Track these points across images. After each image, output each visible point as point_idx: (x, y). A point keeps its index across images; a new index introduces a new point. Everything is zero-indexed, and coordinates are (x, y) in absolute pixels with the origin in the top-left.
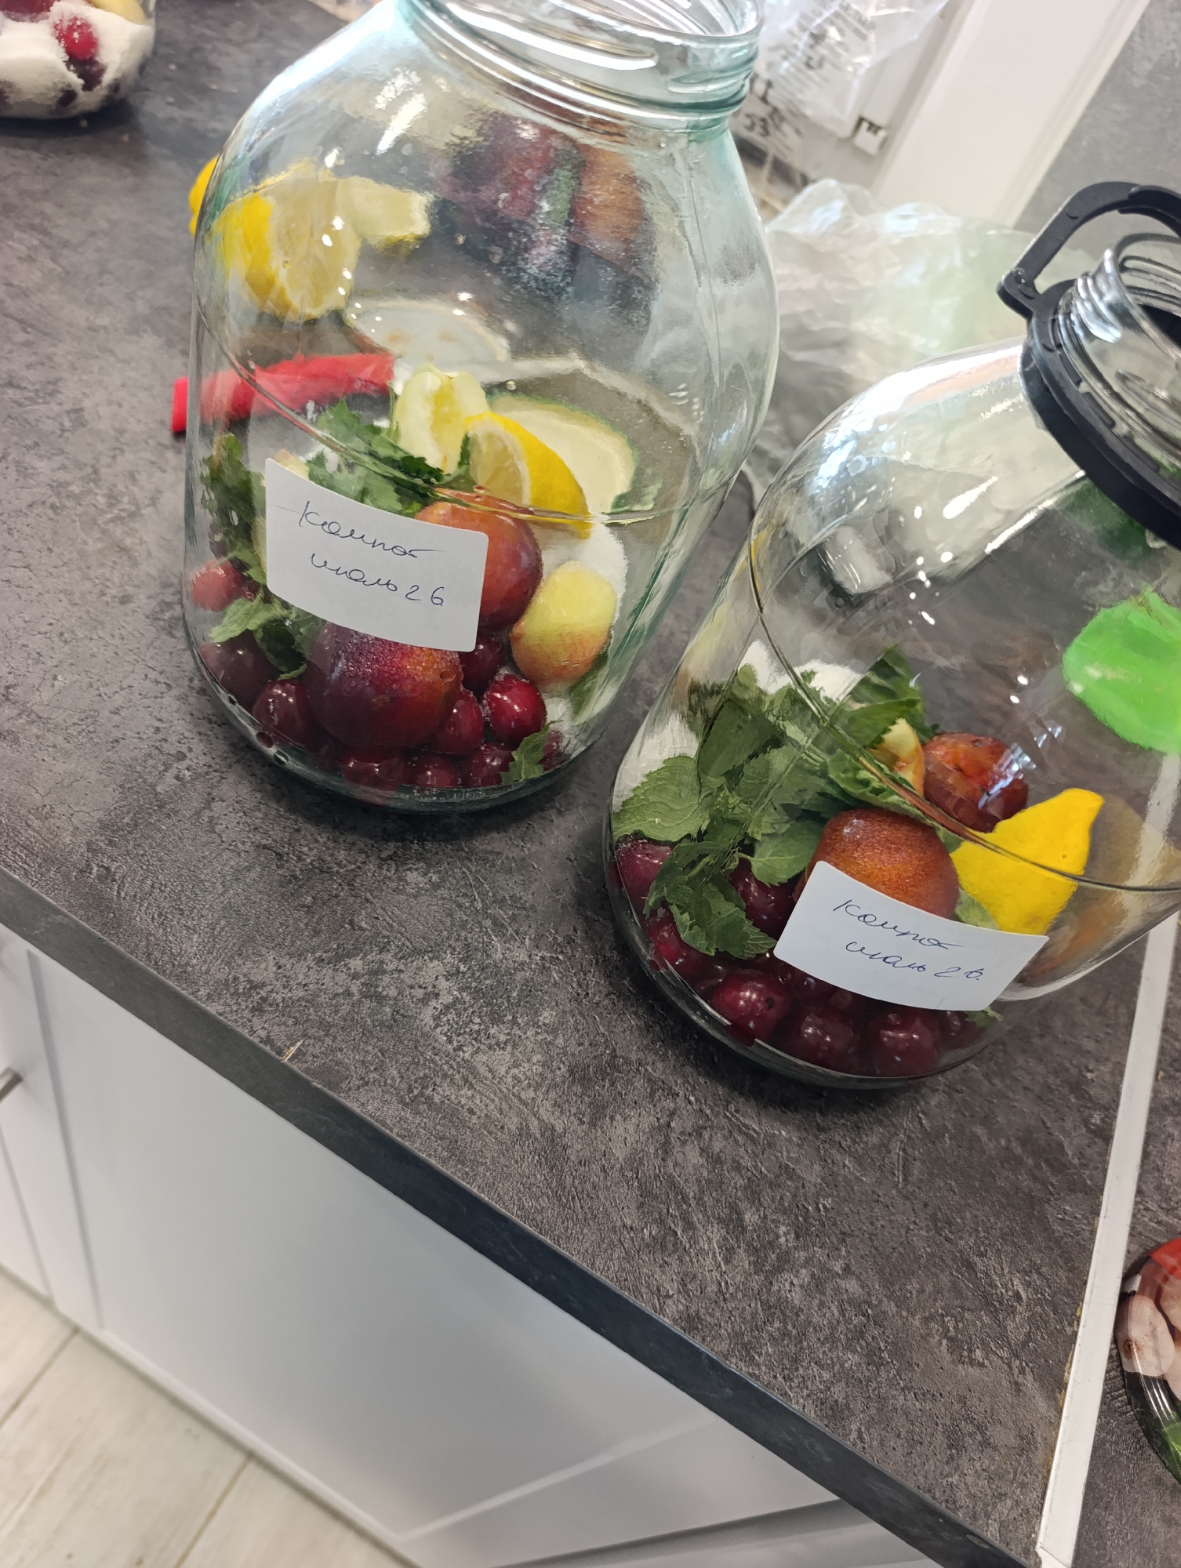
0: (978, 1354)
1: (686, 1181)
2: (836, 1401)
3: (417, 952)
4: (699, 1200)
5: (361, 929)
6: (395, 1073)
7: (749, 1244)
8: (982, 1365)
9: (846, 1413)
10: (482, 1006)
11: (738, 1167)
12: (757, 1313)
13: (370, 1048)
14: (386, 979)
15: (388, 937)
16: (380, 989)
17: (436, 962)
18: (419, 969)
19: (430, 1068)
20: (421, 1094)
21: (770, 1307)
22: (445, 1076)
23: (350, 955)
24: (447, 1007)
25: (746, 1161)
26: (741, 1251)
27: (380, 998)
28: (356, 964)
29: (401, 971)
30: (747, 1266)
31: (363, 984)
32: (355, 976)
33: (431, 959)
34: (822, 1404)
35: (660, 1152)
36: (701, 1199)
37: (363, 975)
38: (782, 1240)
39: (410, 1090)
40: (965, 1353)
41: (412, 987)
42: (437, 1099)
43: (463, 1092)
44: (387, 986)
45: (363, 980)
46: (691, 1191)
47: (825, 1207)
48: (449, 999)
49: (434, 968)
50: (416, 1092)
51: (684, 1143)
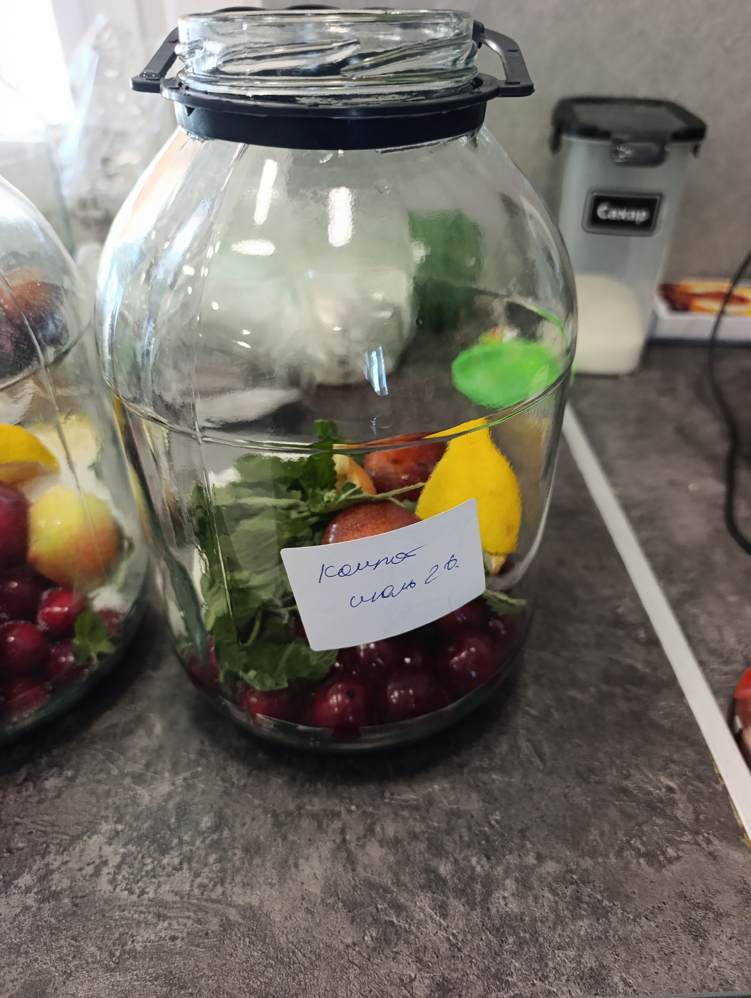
0: (671, 852)
1: (380, 875)
2: (591, 969)
3: (75, 839)
4: (398, 883)
5: (19, 849)
6: (93, 949)
7: (454, 890)
8: (678, 858)
9: (604, 972)
10: (149, 847)
11: (414, 836)
12: (490, 942)
13: (62, 942)
14: (56, 876)
15: (45, 842)
16: (54, 888)
17: (95, 837)
18: (82, 851)
19: (122, 926)
20: (123, 952)
21: (498, 930)
22: (139, 923)
23: (16, 876)
24: (119, 867)
25: (419, 827)
26: (451, 899)
27: (56, 896)
28: (25, 880)
29: (67, 862)
30: (462, 909)
31: (36, 893)
32: (28, 890)
33: (89, 837)
34: (582, 979)
35: (347, 865)
36: (398, 881)
37: (34, 886)
38: (478, 869)
39: (112, 955)
40: (661, 858)
41: (81, 869)
42: (139, 947)
43: (160, 927)
44: (60, 882)
45: (35, 890)
46: (387, 880)
47: (496, 821)
48: (117, 859)
49: (96, 841)
50: (118, 953)
51: (363, 846)
